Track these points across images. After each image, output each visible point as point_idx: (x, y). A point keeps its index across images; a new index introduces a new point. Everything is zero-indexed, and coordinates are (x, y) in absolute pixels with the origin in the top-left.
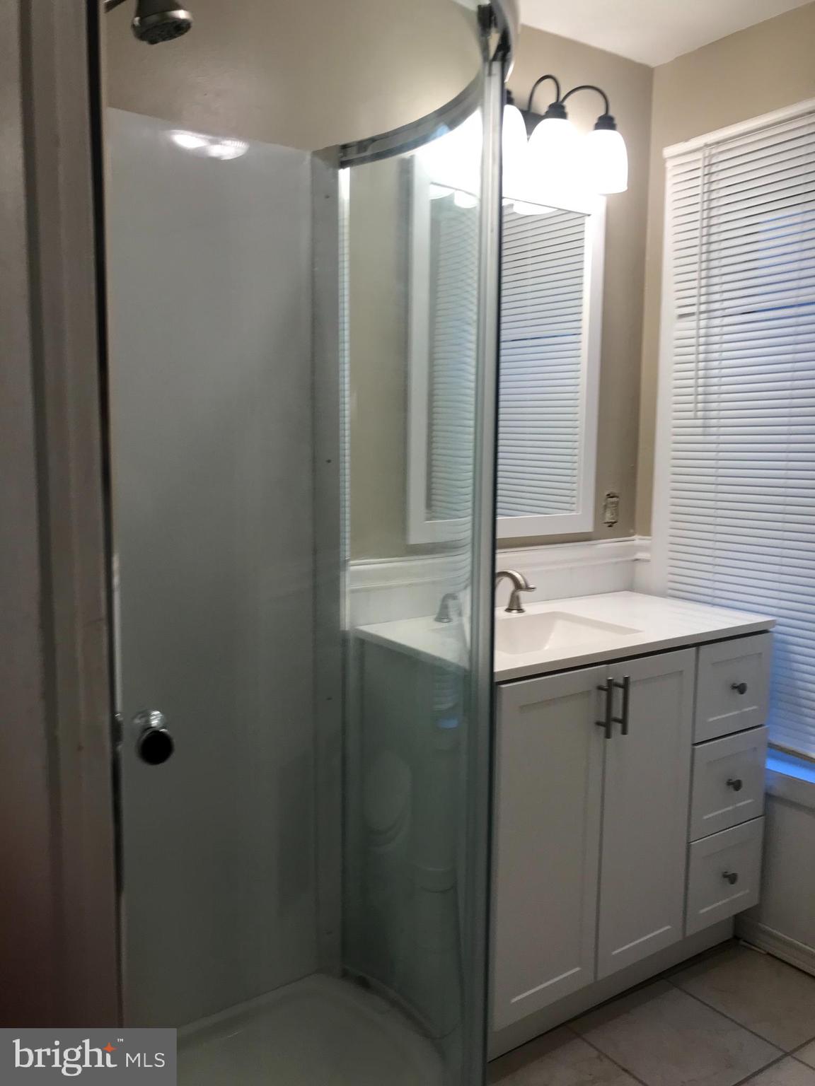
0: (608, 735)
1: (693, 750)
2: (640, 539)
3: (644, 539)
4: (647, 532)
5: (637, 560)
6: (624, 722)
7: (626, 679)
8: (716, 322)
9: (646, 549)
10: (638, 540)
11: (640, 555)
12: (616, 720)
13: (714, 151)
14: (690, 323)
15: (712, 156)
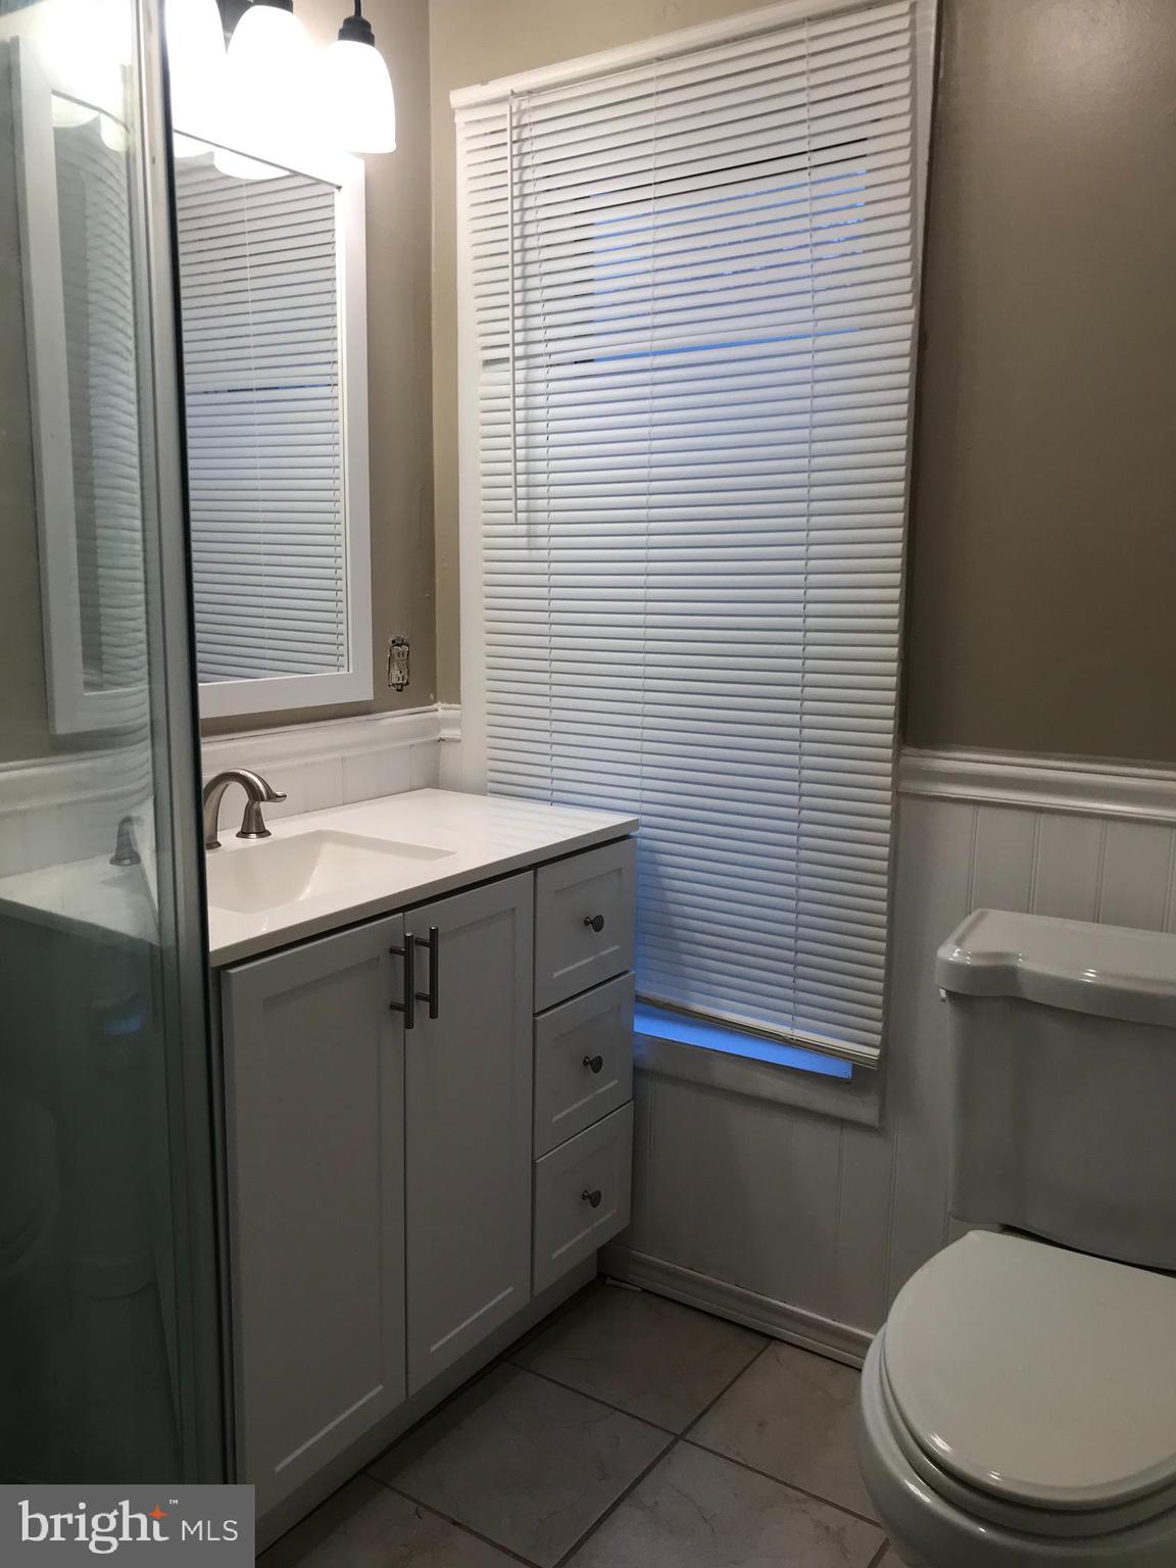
0: (409, 1024)
1: (535, 1022)
2: (445, 709)
3: (449, 709)
4: (454, 696)
5: (441, 740)
6: (432, 999)
7: (434, 933)
8: (540, 374)
9: (455, 723)
10: (441, 710)
11: (445, 733)
12: (420, 997)
13: (525, 105)
14: (502, 374)
15: (521, 112)
